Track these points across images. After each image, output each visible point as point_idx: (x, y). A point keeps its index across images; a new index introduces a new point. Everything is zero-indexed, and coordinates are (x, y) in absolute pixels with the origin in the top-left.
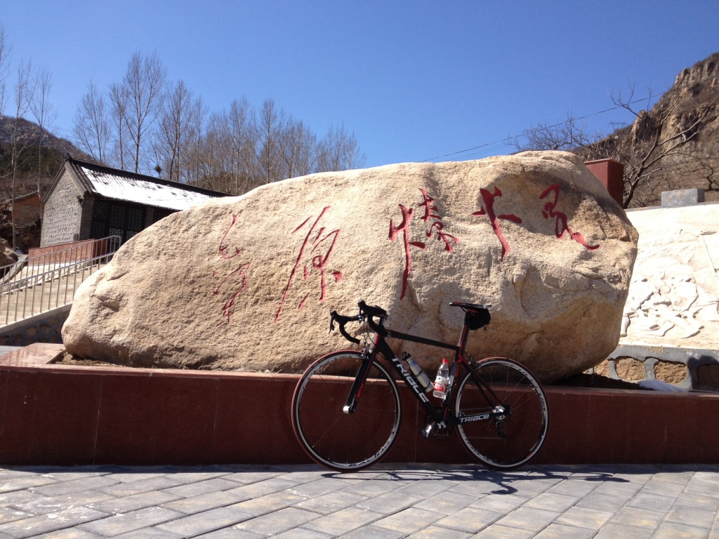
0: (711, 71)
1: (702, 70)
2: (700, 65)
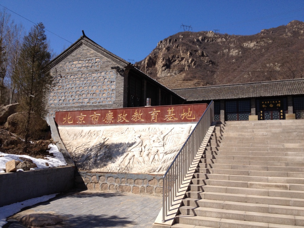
1: (167, 42)
2: (166, 40)
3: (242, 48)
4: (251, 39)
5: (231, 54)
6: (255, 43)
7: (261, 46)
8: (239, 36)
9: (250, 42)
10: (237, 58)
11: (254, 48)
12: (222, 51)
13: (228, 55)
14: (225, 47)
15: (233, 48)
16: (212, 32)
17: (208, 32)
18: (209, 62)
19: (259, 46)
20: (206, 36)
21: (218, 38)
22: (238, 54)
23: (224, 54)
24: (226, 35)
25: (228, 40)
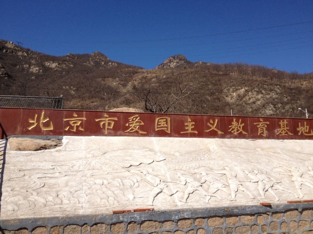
3: (43, 66)
4: (53, 59)
5: (31, 70)
6: (57, 64)
7: (62, 68)
8: (41, 54)
9: (52, 62)
10: (37, 76)
11: (55, 69)
12: (22, 65)
13: (28, 71)
14: (26, 62)
15: (34, 65)
16: (12, 43)
17: (7, 42)
18: (4, 75)
19: (60, 68)
20: (5, 46)
21: (19, 51)
22: (39, 72)
23: (23, 69)
24: (28, 50)
25: (30, 56)
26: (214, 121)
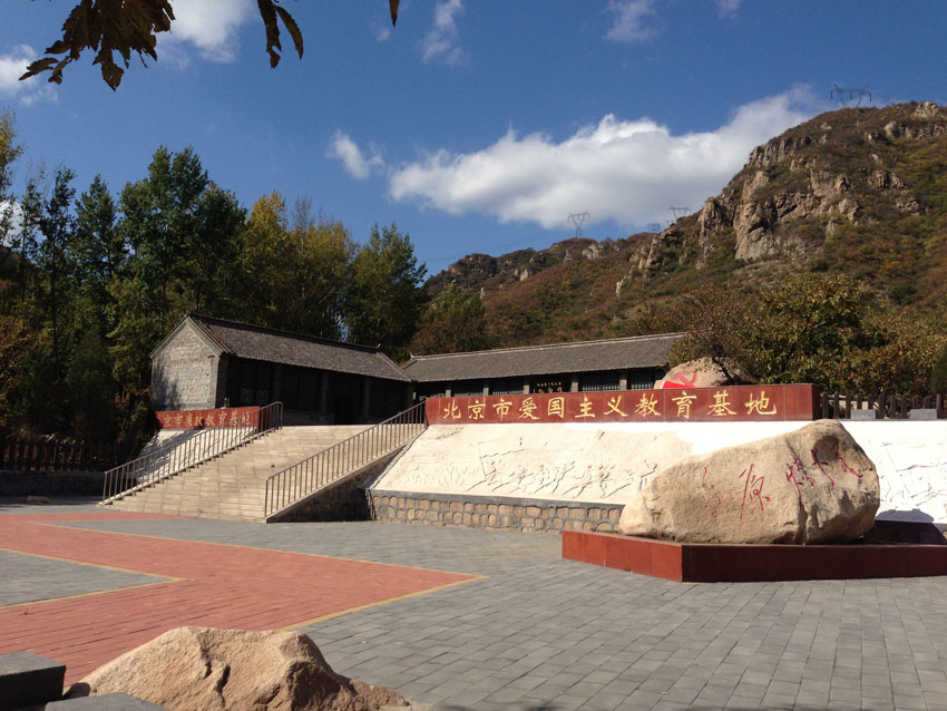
0: (789, 150)
1: (778, 149)
2: (776, 143)
16: (931, 105)
17: (916, 106)
20: (910, 119)
26: (616, 400)
